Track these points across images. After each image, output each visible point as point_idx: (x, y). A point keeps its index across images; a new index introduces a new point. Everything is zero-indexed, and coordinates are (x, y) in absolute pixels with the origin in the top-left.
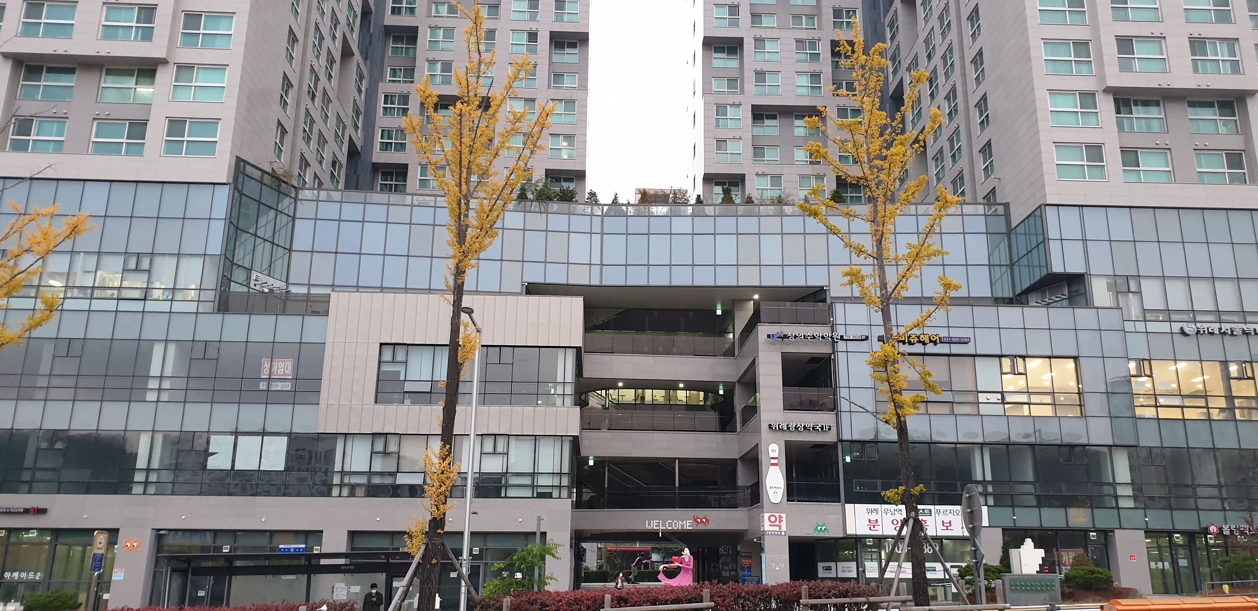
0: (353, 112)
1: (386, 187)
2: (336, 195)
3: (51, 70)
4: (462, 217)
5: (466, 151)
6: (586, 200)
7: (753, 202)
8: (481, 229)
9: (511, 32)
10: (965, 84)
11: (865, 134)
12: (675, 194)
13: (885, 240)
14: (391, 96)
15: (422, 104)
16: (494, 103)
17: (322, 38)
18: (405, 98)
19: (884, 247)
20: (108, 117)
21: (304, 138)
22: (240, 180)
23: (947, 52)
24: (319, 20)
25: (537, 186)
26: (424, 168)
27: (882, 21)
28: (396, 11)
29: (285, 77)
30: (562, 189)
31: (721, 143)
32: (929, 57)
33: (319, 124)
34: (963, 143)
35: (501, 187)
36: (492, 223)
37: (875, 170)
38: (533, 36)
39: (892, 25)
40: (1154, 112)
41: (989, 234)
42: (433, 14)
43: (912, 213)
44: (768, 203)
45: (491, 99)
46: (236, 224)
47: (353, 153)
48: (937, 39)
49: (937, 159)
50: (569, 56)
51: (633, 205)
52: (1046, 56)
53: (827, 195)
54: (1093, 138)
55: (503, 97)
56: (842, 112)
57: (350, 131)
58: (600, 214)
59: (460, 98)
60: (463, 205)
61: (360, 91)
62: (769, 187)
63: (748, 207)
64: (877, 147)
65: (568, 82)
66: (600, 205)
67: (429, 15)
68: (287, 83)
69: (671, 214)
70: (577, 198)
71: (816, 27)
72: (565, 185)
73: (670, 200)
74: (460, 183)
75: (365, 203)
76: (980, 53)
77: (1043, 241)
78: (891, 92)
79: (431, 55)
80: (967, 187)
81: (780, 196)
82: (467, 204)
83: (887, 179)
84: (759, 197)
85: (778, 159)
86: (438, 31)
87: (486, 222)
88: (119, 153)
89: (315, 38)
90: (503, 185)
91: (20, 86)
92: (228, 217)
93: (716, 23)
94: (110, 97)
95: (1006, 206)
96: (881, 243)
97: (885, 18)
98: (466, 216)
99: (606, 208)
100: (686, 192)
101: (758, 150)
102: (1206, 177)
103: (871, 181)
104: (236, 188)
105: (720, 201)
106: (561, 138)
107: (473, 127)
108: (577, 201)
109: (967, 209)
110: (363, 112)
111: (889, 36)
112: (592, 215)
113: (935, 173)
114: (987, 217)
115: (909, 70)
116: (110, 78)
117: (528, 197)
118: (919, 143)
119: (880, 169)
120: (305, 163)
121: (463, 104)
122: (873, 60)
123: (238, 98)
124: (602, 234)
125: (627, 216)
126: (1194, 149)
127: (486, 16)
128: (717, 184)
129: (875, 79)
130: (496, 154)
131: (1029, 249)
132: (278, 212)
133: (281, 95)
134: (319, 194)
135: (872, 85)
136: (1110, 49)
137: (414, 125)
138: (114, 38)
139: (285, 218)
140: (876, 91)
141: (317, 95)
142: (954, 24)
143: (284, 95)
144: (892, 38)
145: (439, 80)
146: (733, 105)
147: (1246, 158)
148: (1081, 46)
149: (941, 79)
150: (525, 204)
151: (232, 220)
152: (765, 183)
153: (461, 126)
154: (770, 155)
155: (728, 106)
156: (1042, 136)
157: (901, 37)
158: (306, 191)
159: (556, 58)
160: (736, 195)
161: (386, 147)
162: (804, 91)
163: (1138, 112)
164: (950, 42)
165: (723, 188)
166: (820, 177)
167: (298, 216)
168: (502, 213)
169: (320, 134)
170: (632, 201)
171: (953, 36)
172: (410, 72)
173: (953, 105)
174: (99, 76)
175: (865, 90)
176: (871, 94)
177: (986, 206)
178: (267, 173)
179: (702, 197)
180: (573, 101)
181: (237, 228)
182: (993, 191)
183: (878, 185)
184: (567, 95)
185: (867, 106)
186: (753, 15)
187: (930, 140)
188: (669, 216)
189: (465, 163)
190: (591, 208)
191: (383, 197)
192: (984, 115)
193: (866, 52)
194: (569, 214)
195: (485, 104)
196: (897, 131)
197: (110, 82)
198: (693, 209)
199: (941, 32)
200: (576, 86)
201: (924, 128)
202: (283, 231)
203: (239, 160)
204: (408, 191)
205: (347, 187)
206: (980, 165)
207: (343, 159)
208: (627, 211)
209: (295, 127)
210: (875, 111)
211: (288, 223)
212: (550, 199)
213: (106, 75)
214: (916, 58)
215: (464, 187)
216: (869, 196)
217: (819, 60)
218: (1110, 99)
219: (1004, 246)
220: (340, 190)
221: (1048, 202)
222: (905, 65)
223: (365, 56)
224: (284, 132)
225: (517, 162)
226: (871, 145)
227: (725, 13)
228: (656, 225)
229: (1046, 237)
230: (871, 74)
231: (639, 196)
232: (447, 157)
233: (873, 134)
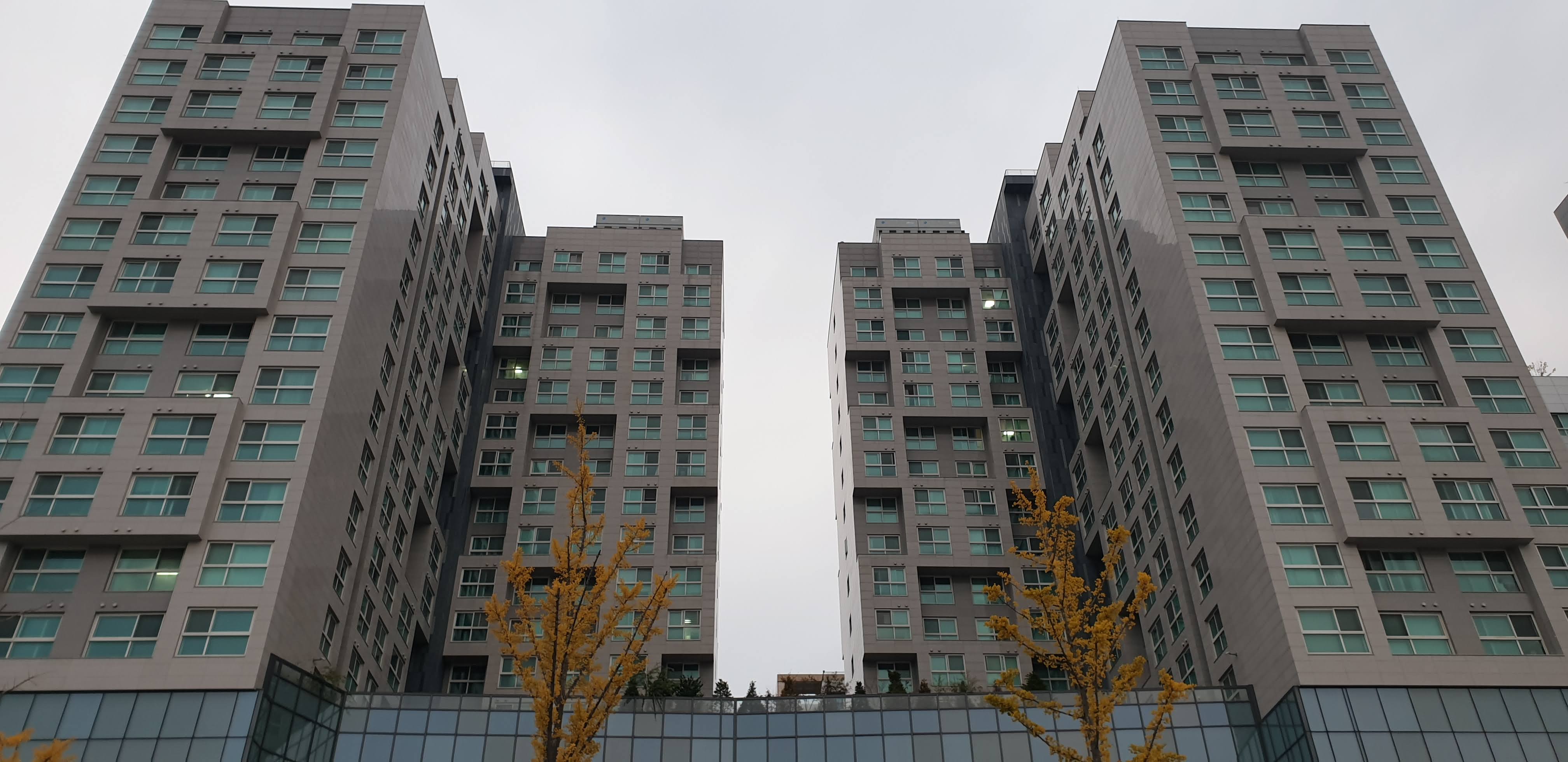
0: (424, 593)
1: (458, 688)
2: (394, 701)
3: (54, 555)
4: (553, 726)
5: (562, 640)
6: (714, 694)
7: (929, 691)
8: (577, 743)
9: (625, 490)
10: (1175, 538)
11: (1060, 605)
12: (829, 682)
13: (1102, 742)
14: (473, 571)
15: (510, 585)
16: (600, 578)
17: (392, 505)
18: (489, 574)
19: (1102, 752)
20: (116, 610)
21: (359, 628)
22: (273, 684)
23: (1149, 501)
24: (391, 484)
25: (651, 678)
26: (508, 659)
27: (1066, 466)
28: (486, 471)
29: (343, 553)
30: (683, 680)
31: (883, 614)
32: (1128, 508)
33: (380, 609)
34: (1184, 610)
35: (605, 685)
36: (591, 734)
37: (1079, 651)
38: (650, 494)
39: (1078, 470)
40: (1410, 567)
41: (1235, 726)
42: (531, 473)
43: (1132, 702)
44: (949, 691)
45: (596, 574)
46: (260, 744)
47: (420, 644)
48: (1134, 485)
49: (1155, 631)
50: (694, 515)
51: (774, 699)
52: (1268, 502)
53: (1023, 681)
54: (1345, 600)
55: (611, 571)
56: (1030, 575)
57: (418, 616)
58: (732, 711)
59: (558, 575)
60: (555, 712)
61: (434, 567)
62: (948, 671)
63: (924, 698)
64: (1077, 622)
65: (692, 546)
66: (733, 699)
67: (526, 474)
68: (344, 560)
69: (824, 709)
70: (702, 691)
71: (987, 474)
72: (687, 674)
73: (823, 691)
74: (553, 683)
75: (429, 710)
76: (1189, 501)
77: (1304, 735)
78: (1086, 551)
79: (525, 521)
80: (1197, 666)
81: (963, 683)
82: (560, 710)
83: (1094, 663)
84: (936, 684)
85: (957, 634)
86: (535, 492)
87: (583, 733)
88: (121, 655)
89: (383, 505)
90: (608, 682)
91: (11, 575)
92: (251, 734)
93: (867, 472)
94: (122, 584)
95: (1250, 689)
96: (1097, 747)
97: (1068, 462)
98: (558, 726)
99: (739, 703)
100: (843, 679)
101: (930, 624)
102: (1493, 646)
103: (1075, 665)
104: (265, 695)
105: (886, 690)
106: (683, 614)
107: (572, 610)
108: (702, 696)
109: (1201, 695)
110: (436, 593)
111: (1075, 484)
112: (722, 713)
113: (1155, 649)
114: (1229, 706)
115: (1105, 522)
116: (126, 562)
117: (640, 693)
118: (1128, 616)
119: (1085, 650)
120: (357, 660)
121: (561, 583)
122: (1059, 517)
123: (282, 581)
124: (735, 739)
125: (767, 713)
126: (1471, 612)
127: (595, 473)
128: (881, 667)
129: (1064, 539)
130: (600, 643)
131: (1288, 746)
132: (317, 726)
133: (336, 575)
134: (371, 700)
135: (1062, 546)
136: (1344, 494)
137: (499, 610)
138: (139, 513)
139: (325, 732)
140: (1067, 553)
141: (380, 574)
142: (1152, 469)
143: (339, 575)
144: (1081, 486)
145: (533, 549)
146: (894, 567)
147: (1536, 621)
148: (1309, 491)
149: (1146, 534)
150: (635, 701)
151: (256, 738)
152: (943, 665)
153: (557, 609)
154: (947, 629)
155: (889, 569)
156: (1281, 600)
157: (1091, 484)
158: (356, 697)
159: (677, 518)
160: (907, 682)
161: (461, 635)
162: (980, 550)
163: (1392, 567)
164: (1150, 489)
165: (889, 672)
166: (1011, 657)
167: (342, 729)
168: (605, 720)
169: (380, 622)
170: (774, 693)
171: (1153, 481)
172: (498, 543)
173: (1164, 564)
174: (113, 560)
175: (1054, 551)
176: (1062, 556)
177: (1224, 691)
178: (308, 674)
179: (863, 685)
180: (699, 568)
181: (261, 748)
182: (1230, 671)
183: (1084, 669)
184: (691, 561)
185: (1058, 571)
186: (911, 463)
187: (1142, 609)
188: (822, 711)
189: (560, 656)
190: (721, 704)
191: (453, 701)
192: (1205, 576)
193: (1049, 506)
194: (692, 713)
195: (590, 577)
196: (1100, 602)
197: (125, 566)
198: (852, 701)
199: (1138, 478)
200: (702, 549)
201: (1132, 596)
202: (321, 751)
203: (273, 658)
204: (485, 691)
205: (409, 689)
206: (1209, 639)
207: (406, 653)
208: (767, 706)
209: (350, 613)
210: (1069, 577)
211: (328, 738)
212: (667, 694)
213: (122, 557)
214: (1112, 509)
215: (557, 687)
216: (1075, 685)
217: (994, 513)
218: (1355, 552)
219: (1255, 743)
220: (399, 694)
221: (1302, 683)
222: (1099, 517)
223: (444, 524)
224: (335, 621)
225: (627, 651)
226: (1069, 620)
227: (878, 461)
228: (806, 725)
229: (1307, 729)
230: (1059, 532)
231: (783, 685)
232: (539, 650)
233: (1070, 605)
